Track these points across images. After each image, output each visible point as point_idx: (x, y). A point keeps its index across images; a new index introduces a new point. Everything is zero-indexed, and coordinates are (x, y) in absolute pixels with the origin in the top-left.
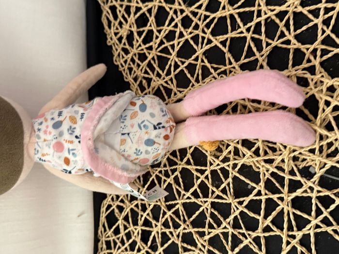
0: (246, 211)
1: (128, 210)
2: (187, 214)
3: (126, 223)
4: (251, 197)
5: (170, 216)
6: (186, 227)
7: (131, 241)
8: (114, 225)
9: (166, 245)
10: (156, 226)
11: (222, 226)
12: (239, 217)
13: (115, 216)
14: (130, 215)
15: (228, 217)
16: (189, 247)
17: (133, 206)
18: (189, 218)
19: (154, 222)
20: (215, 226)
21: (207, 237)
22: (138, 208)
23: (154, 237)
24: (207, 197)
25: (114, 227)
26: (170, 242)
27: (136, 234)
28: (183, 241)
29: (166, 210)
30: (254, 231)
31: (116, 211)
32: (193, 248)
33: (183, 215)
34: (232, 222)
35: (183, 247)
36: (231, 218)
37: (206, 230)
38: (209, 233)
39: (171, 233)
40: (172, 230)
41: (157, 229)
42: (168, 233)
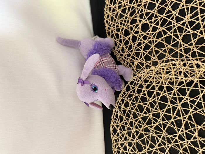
0: (166, 113)
1: (120, 126)
2: (144, 121)
3: (121, 131)
4: (166, 108)
5: (137, 124)
6: (145, 126)
7: (124, 137)
8: (116, 132)
9: (138, 135)
10: (133, 129)
11: (158, 122)
12: (164, 116)
13: (116, 129)
14: (121, 127)
15: (159, 118)
16: (148, 133)
17: (122, 124)
18: (145, 122)
19: (131, 128)
20: (155, 122)
21: (153, 127)
22: (124, 124)
23: (133, 133)
24: (150, 113)
25: (116, 134)
26: (139, 133)
27: (125, 134)
28: (144, 132)
29: (135, 122)
30: (170, 120)
31: (116, 127)
32: (149, 133)
33: (142, 122)
34: (161, 119)
35: (145, 134)
36: (161, 118)
37: (152, 125)
38: (154, 126)
39: (139, 130)
40: (139, 129)
41: (133, 130)
42: (138, 130)
